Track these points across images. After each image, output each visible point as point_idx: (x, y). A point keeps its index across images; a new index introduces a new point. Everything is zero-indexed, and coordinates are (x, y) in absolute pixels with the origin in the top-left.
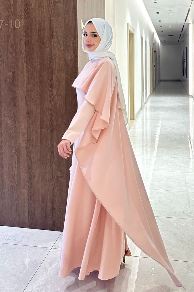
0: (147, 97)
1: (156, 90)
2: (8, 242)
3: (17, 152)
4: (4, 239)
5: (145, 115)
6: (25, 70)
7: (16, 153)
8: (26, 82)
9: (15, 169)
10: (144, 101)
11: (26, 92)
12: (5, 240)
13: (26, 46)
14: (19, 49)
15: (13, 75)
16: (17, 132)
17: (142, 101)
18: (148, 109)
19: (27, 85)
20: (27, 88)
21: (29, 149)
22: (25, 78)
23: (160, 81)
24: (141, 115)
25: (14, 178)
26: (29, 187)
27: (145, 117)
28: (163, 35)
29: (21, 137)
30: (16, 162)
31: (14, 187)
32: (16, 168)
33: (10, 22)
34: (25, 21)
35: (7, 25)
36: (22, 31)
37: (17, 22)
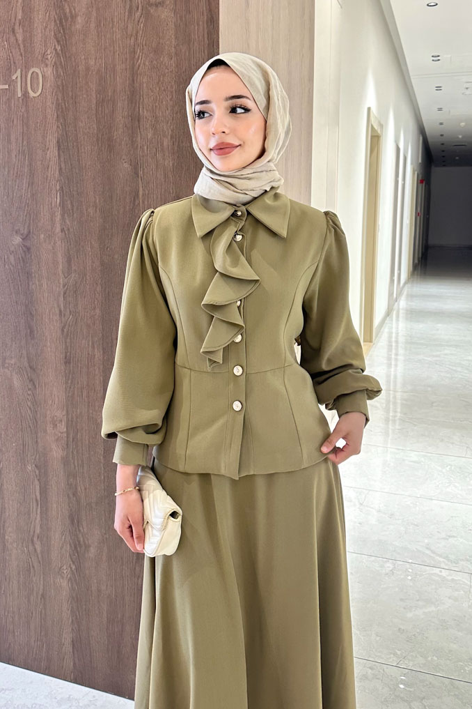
3: (39, 472)
6: (58, 229)
7: (37, 472)
8: (61, 267)
9: (36, 519)
11: (61, 299)
13: (61, 152)
14: (39, 163)
15: (26, 244)
16: (38, 413)
19: (66, 278)
20: (64, 286)
21: (73, 466)
22: (60, 256)
25: (32, 541)
26: (72, 571)
29: (50, 429)
30: (39, 498)
31: (33, 567)
32: (39, 516)
33: (14, 78)
34: (57, 71)
35: (7, 87)
36: (49, 103)
37: (34, 76)
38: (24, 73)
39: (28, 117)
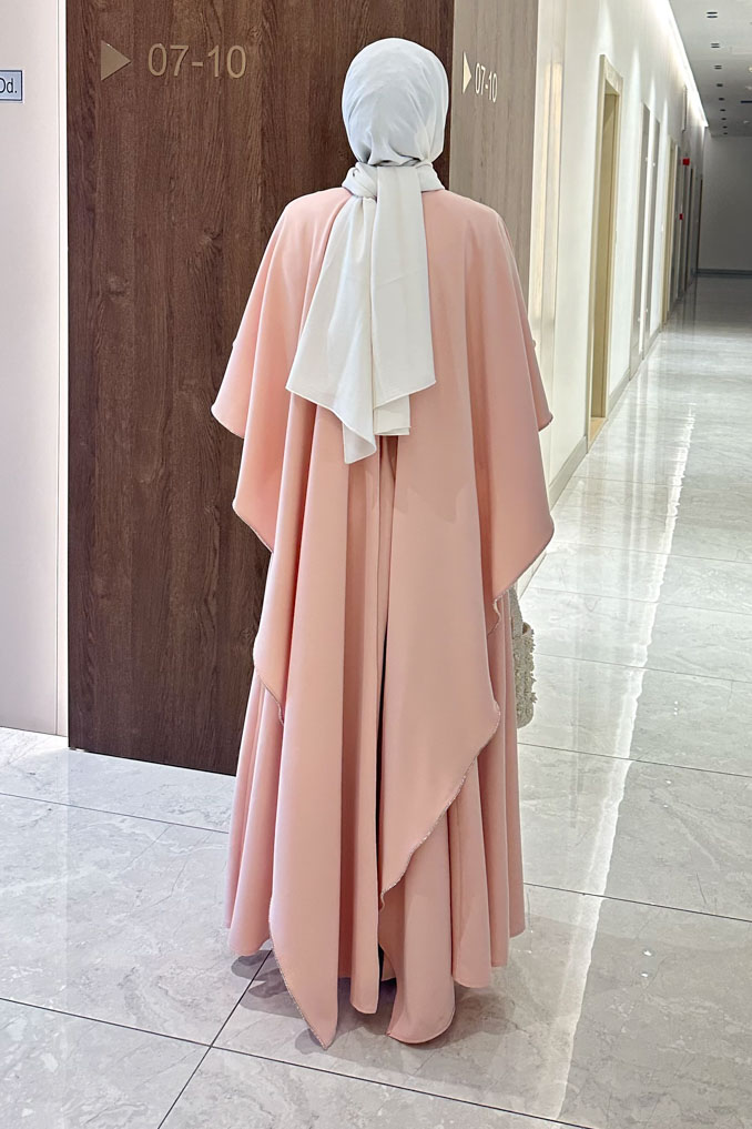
0: (651, 333)
1: (682, 312)
2: (185, 819)
4: (170, 809)
5: (638, 402)
10: (640, 350)
12: (174, 811)
13: (266, 143)
14: (237, 153)
15: (215, 244)
17: (634, 347)
18: (650, 380)
23: (698, 273)
24: (626, 401)
27: (638, 408)
28: (721, 99)
31: (205, 634)
33: (210, 54)
34: (264, 51)
35: (201, 64)
36: (253, 86)
37: (237, 54)
38: (223, 50)
39: (226, 100)
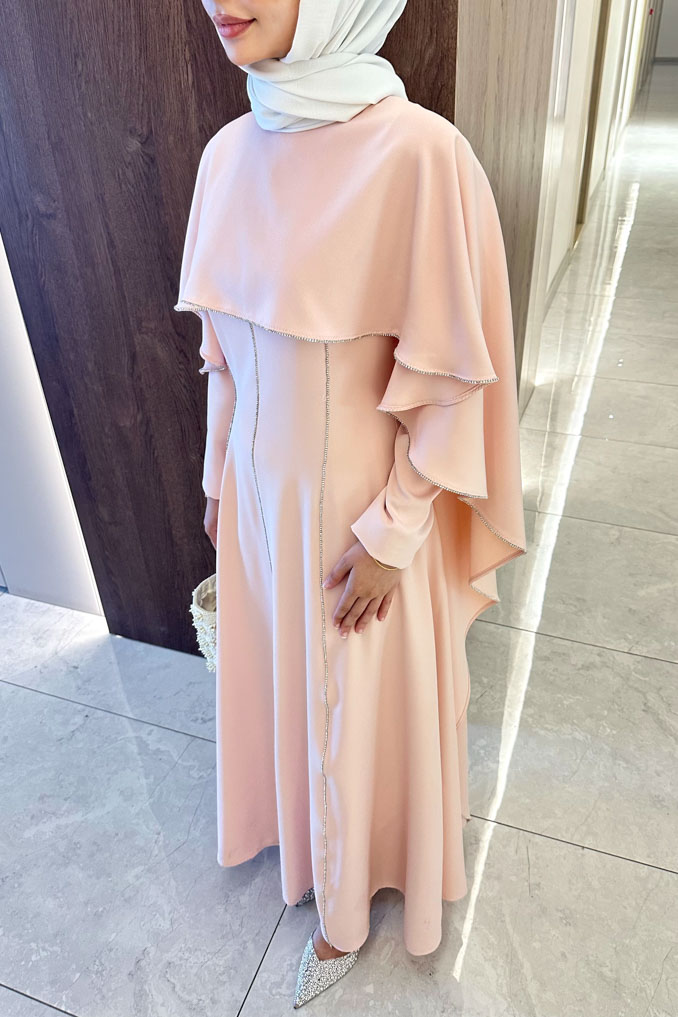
6: (194, 128)
15: (146, 151)
